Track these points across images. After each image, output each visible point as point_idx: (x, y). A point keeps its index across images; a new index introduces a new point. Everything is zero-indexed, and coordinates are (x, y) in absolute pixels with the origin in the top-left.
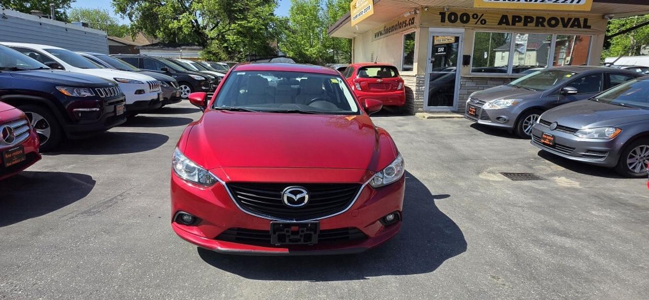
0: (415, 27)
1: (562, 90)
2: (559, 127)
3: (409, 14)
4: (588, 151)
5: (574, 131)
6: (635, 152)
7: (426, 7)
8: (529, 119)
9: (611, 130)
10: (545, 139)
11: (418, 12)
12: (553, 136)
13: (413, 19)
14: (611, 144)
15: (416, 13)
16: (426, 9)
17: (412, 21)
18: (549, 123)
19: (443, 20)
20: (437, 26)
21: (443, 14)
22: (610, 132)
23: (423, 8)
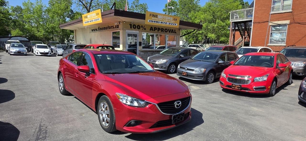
0: (120, 30)
1: (179, 56)
2: (188, 69)
3: (117, 24)
4: (199, 76)
5: (193, 70)
6: (209, 76)
7: (125, 22)
8: (171, 67)
9: (203, 69)
10: (183, 74)
11: (121, 23)
12: (187, 72)
13: (118, 26)
14: (204, 74)
15: (120, 23)
16: (125, 23)
17: (117, 27)
18: (184, 68)
19: (131, 28)
20: (129, 30)
21: (131, 25)
22: (203, 70)
23: (123, 22)
